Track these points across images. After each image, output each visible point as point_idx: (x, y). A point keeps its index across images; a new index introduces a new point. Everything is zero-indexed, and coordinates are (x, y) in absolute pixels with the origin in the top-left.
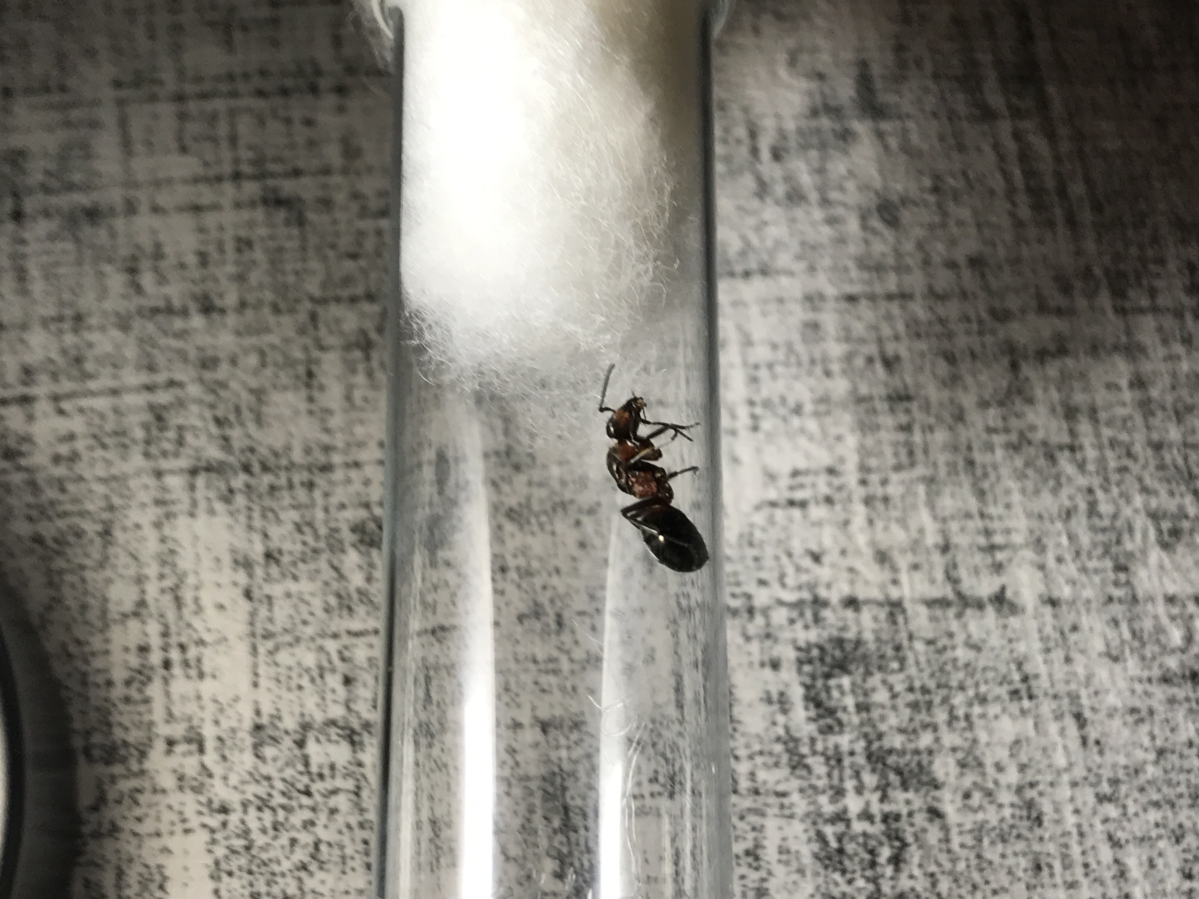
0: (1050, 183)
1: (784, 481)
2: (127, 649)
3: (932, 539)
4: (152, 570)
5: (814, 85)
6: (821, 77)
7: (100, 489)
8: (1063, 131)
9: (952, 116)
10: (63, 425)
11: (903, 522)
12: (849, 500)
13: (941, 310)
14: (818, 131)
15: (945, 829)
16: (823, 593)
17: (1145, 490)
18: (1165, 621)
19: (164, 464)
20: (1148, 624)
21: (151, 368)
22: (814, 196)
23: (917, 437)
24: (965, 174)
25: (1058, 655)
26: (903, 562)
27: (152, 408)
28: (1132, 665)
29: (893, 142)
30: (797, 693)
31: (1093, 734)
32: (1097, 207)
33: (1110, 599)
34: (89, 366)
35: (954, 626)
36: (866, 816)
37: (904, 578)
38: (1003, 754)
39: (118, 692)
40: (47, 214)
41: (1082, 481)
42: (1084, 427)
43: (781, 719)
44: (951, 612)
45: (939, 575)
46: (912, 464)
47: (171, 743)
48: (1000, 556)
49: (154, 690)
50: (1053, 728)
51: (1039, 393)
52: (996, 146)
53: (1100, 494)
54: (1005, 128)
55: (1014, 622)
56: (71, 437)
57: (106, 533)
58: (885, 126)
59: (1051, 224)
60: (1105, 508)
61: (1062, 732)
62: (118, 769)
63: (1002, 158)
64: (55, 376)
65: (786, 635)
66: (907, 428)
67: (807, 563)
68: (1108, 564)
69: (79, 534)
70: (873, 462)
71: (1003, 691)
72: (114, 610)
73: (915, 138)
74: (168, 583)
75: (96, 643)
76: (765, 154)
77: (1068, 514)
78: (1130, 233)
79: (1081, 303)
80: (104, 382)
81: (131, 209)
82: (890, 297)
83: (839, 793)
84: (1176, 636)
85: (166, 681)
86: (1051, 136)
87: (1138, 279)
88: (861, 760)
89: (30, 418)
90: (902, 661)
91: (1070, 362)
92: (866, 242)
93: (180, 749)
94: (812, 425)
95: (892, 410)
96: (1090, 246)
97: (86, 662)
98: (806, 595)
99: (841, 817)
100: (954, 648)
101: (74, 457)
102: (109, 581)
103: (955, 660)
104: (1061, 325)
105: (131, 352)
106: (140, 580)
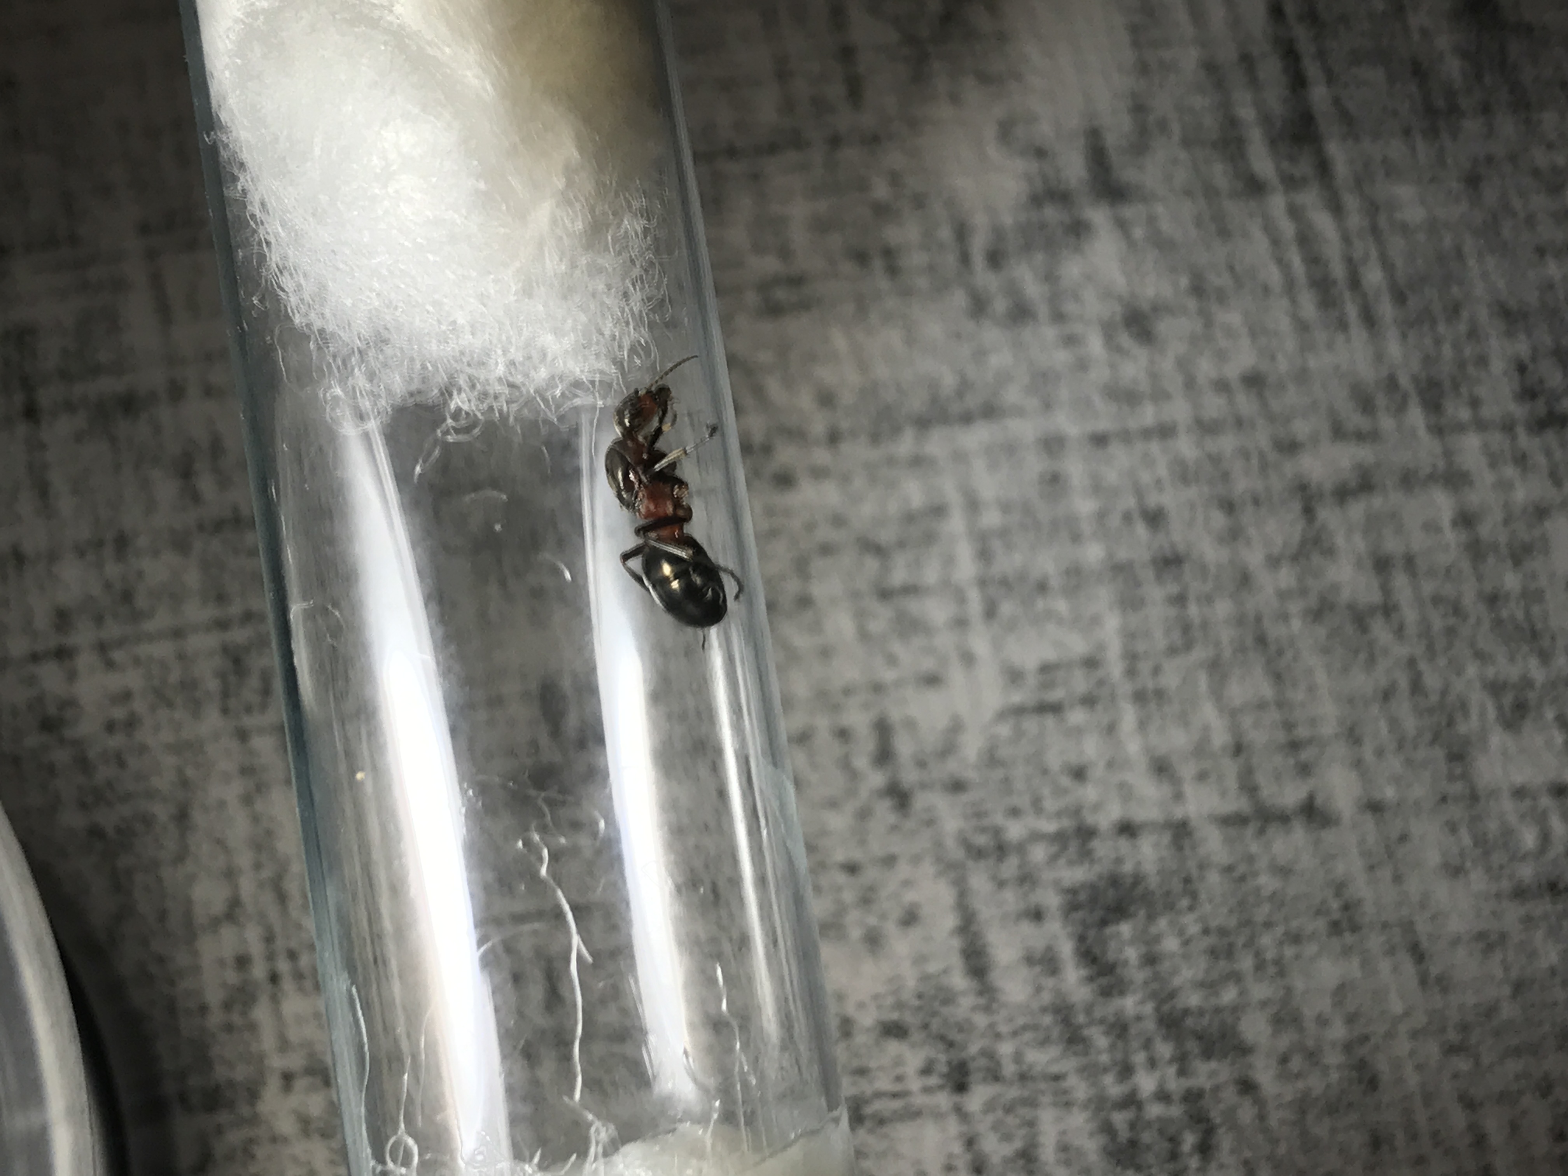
0: (1338, 270)
1: (1032, 680)
2: (222, 963)
3: (1220, 738)
4: (244, 859)
5: (1033, 166)
6: (1040, 153)
7: (169, 761)
8: (1351, 202)
9: (1210, 192)
10: (115, 682)
11: (1184, 720)
12: (1113, 697)
13: (1212, 445)
14: (1043, 226)
15: (1260, 1103)
16: (1090, 819)
17: (1481, 656)
18: (1512, 819)
19: (248, 721)
20: (1492, 827)
21: (221, 598)
22: (1043, 310)
23: (1193, 610)
24: (1231, 268)
25: (1385, 874)
26: (1187, 771)
27: (225, 650)
28: (1478, 880)
29: (1138, 233)
30: (1066, 949)
31: (1435, 970)
32: (1400, 297)
33: (1444, 799)
34: (141, 602)
35: (1254, 848)
36: (1163, 1096)
37: (1189, 789)
38: (1324, 1004)
39: (215, 1018)
40: (70, 407)
41: (1401, 651)
42: (1400, 581)
43: (1049, 982)
44: (1250, 830)
45: (1232, 782)
46: (1188, 646)
47: (288, 1078)
48: (1305, 755)
49: (261, 1013)
50: (1384, 966)
51: (1340, 541)
52: (1269, 228)
53: (1423, 666)
54: (1277, 203)
55: (1329, 836)
56: (126, 696)
57: (182, 817)
58: (1128, 212)
59: (1343, 325)
60: (1432, 681)
61: (1395, 969)
62: (223, 1117)
63: (1276, 242)
64: (99, 620)
65: (1047, 876)
66: (1180, 600)
67: (1065, 781)
68: (1439, 753)
69: (148, 821)
70: (1141, 647)
71: (1320, 924)
72: (200, 915)
73: (1166, 226)
74: (267, 873)
75: (182, 959)
76: (978, 260)
77: (1387, 695)
78: (1442, 328)
79: (1387, 423)
80: (161, 620)
81: (177, 392)
82: (1147, 434)
83: (1126, 1071)
84: (1529, 838)
85: (275, 1000)
86: (1336, 208)
87: (1456, 386)
88: (1150, 1025)
89: (72, 676)
90: (1194, 896)
91: (1377, 502)
92: (1113, 366)
93: (300, 1084)
94: (1061, 606)
95: (1159, 578)
96: (1394, 349)
97: (172, 983)
98: (1067, 823)
99: (1131, 1101)
100: (1255, 874)
101: (131, 723)
102: (191, 879)
103: (1258, 889)
104: (1365, 453)
105: (193, 578)
106: (230, 874)
